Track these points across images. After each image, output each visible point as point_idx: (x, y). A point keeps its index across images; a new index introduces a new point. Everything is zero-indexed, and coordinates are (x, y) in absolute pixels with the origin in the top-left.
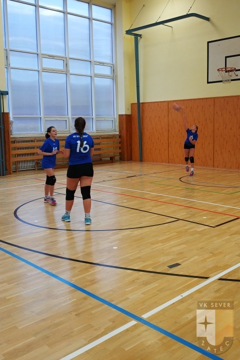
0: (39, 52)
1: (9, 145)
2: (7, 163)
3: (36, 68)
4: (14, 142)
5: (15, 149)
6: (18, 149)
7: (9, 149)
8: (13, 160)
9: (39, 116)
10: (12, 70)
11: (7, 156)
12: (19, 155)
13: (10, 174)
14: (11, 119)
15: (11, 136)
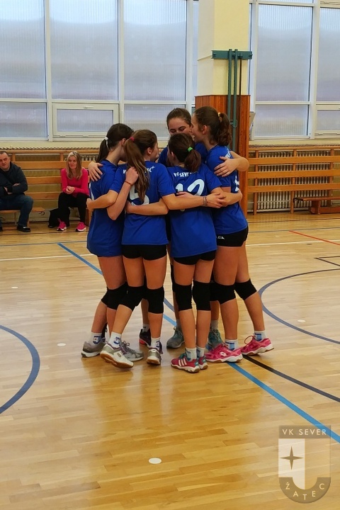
4: (254, 155)
5: (254, 168)
6: (261, 168)
8: (249, 189)
9: (306, 102)
10: (261, 8)
12: (261, 181)
14: (252, 108)
15: (250, 143)
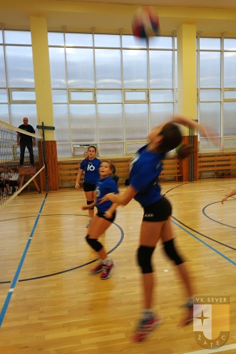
0: (222, 87)
1: (196, 159)
2: (195, 172)
3: (219, 100)
4: (200, 157)
5: (200, 162)
6: (203, 162)
7: (196, 162)
8: (199, 170)
9: (219, 137)
10: (201, 104)
11: (195, 167)
12: (203, 167)
13: (196, 180)
14: (199, 140)
15: (199, 153)
